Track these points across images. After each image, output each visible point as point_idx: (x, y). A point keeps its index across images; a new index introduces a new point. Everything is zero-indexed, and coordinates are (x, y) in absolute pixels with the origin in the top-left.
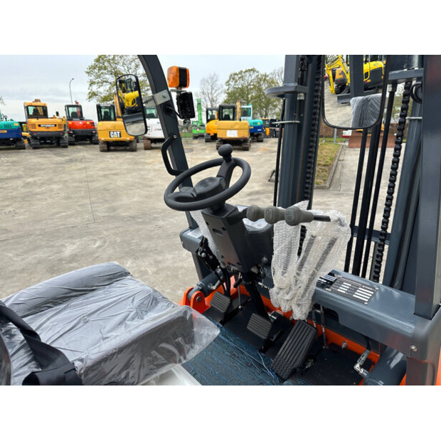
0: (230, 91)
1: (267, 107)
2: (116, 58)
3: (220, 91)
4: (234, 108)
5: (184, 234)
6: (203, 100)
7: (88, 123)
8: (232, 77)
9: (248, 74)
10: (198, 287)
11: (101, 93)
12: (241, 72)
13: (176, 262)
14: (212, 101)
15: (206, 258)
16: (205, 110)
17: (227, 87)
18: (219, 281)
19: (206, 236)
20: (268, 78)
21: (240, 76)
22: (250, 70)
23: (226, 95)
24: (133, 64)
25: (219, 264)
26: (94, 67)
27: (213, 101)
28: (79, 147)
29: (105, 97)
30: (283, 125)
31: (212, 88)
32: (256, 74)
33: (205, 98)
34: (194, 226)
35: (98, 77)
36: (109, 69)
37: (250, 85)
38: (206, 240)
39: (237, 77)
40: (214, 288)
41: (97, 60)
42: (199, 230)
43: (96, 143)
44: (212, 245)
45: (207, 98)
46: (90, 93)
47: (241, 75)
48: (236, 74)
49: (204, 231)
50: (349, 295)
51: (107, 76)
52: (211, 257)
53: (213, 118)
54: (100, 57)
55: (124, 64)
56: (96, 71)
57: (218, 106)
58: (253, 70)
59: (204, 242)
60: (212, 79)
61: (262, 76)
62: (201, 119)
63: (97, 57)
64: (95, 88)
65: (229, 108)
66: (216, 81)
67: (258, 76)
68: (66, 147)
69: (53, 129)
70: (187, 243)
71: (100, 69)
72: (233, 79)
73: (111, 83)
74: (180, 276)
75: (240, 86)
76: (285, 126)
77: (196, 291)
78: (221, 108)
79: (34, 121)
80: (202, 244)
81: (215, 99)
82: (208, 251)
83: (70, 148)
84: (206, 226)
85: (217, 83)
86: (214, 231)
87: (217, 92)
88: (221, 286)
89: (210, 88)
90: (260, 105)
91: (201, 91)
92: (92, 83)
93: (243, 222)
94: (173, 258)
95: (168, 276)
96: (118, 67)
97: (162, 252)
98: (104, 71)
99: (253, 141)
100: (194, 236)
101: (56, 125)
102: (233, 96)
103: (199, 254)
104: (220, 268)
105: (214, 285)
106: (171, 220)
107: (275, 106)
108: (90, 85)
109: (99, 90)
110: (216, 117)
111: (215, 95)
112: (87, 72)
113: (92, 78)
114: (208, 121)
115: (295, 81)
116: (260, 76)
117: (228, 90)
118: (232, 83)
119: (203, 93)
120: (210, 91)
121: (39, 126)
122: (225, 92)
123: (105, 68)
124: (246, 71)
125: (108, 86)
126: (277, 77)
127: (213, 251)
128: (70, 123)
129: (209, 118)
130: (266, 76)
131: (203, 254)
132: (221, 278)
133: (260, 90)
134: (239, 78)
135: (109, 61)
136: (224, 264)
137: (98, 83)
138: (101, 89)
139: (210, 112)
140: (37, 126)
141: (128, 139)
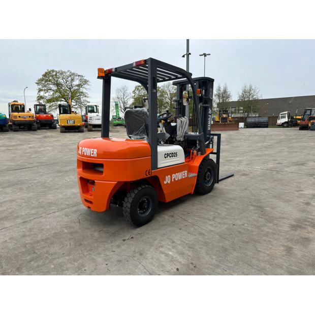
0: (136, 97)
2: (58, 74)
3: (129, 97)
7: (49, 115)
11: (46, 97)
17: (134, 95)
20: (160, 89)
23: (133, 99)
24: (70, 78)
26: (42, 80)
27: (125, 103)
28: (44, 130)
29: (49, 100)
33: (119, 101)
35: (45, 86)
36: (53, 81)
41: (45, 75)
43: (55, 128)
45: (121, 101)
46: (38, 97)
51: (51, 86)
54: (46, 73)
55: (63, 78)
56: (43, 82)
60: (124, 89)
63: (44, 73)
64: (42, 93)
68: (35, 130)
69: (28, 119)
71: (46, 81)
72: (138, 89)
73: (54, 91)
75: (143, 94)
79: (16, 114)
83: (39, 131)
85: (127, 91)
87: (127, 97)
89: (123, 95)
92: (40, 90)
96: (59, 80)
98: (49, 83)
101: (30, 117)
108: (39, 92)
109: (45, 95)
111: (126, 100)
112: (36, 83)
113: (40, 87)
118: (137, 92)
119: (118, 98)
120: (122, 97)
121: (19, 117)
123: (50, 81)
125: (52, 93)
126: (166, 89)
128: (38, 115)
135: (52, 76)
137: (45, 90)
138: (47, 95)
140: (18, 117)
141: (79, 125)
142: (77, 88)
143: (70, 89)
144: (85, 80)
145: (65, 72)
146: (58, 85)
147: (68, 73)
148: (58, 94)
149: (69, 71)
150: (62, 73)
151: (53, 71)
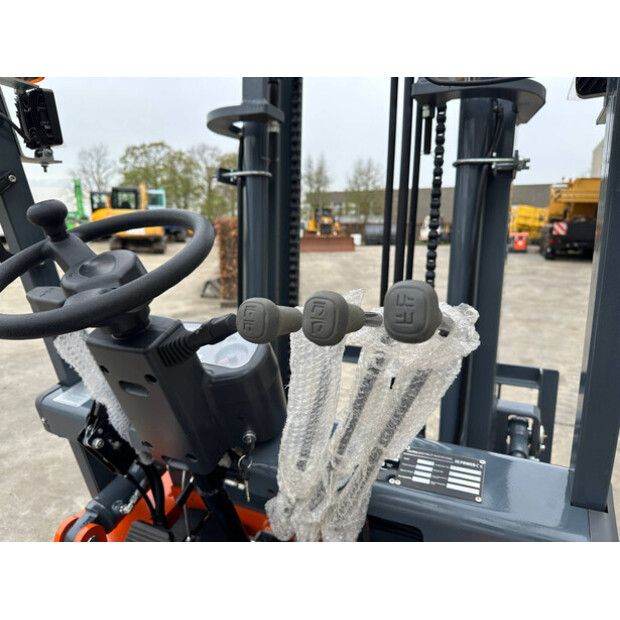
0: (128, 171)
1: (186, 194)
3: (111, 170)
4: (136, 193)
5: (46, 401)
6: (84, 182)
8: (131, 151)
9: (154, 149)
10: (88, 515)
12: (143, 146)
13: (40, 452)
14: (99, 183)
15: (106, 449)
16: (88, 195)
17: (122, 166)
18: (137, 493)
19: (102, 400)
20: (184, 157)
21: (142, 151)
22: (156, 145)
23: (122, 176)
25: (137, 457)
27: (102, 183)
30: (243, 178)
31: (99, 166)
32: (166, 150)
33: (87, 179)
34: (69, 378)
37: (158, 164)
38: (103, 408)
39: (137, 152)
40: (127, 509)
42: (83, 388)
44: (117, 419)
45: (91, 180)
47: (145, 150)
48: (135, 148)
49: (95, 387)
50: (438, 488)
52: (116, 445)
53: (101, 206)
57: (109, 190)
58: (162, 145)
59: (98, 415)
60: (98, 152)
61: (176, 153)
62: (82, 209)
65: (127, 191)
66: (104, 155)
67: (169, 153)
70: (54, 419)
72: (132, 154)
74: (50, 478)
75: (143, 165)
76: (248, 180)
77: (85, 524)
78: (115, 191)
80: (91, 419)
81: (104, 181)
82: (109, 432)
84: (99, 376)
85: (106, 158)
86: (122, 386)
87: (107, 172)
88: (143, 500)
89: (94, 164)
90: (175, 193)
91: (80, 167)
93: (197, 358)
94: (34, 444)
95: (23, 482)
97: (10, 435)
99: (170, 241)
100: (72, 401)
102: (133, 177)
103: (86, 441)
104: (139, 463)
105: (127, 502)
106: (30, 372)
107: (198, 196)
110: (108, 205)
111: (104, 175)
114: (94, 210)
115: (264, 96)
116: (172, 154)
117: (125, 169)
118: (130, 160)
119: (84, 171)
120: (94, 169)
122: (120, 172)
124: (152, 145)
126: (197, 156)
127: (120, 433)
129: (96, 206)
130: (181, 154)
131: (97, 442)
132: (142, 484)
133: (173, 172)
134: (141, 154)
136: (149, 456)
139: (96, 199)
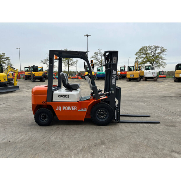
2: (147, 48)
24: (154, 50)
29: (141, 63)
35: (139, 56)
36: (144, 53)
41: (140, 50)
46: (135, 62)
51: (143, 55)
54: (141, 49)
55: (150, 50)
56: (139, 54)
63: (140, 49)
73: (144, 58)
92: (137, 58)
96: (148, 51)
112: (136, 55)
113: (137, 56)
123: (142, 52)
125: (142, 59)
135: (144, 50)
137: (139, 58)
138: (140, 60)
141: (136, 77)
142: (158, 54)
143: (153, 56)
144: (164, 49)
145: (152, 47)
146: (147, 54)
147: (154, 47)
148: (146, 59)
149: (154, 45)
150: (150, 47)
151: (145, 47)
